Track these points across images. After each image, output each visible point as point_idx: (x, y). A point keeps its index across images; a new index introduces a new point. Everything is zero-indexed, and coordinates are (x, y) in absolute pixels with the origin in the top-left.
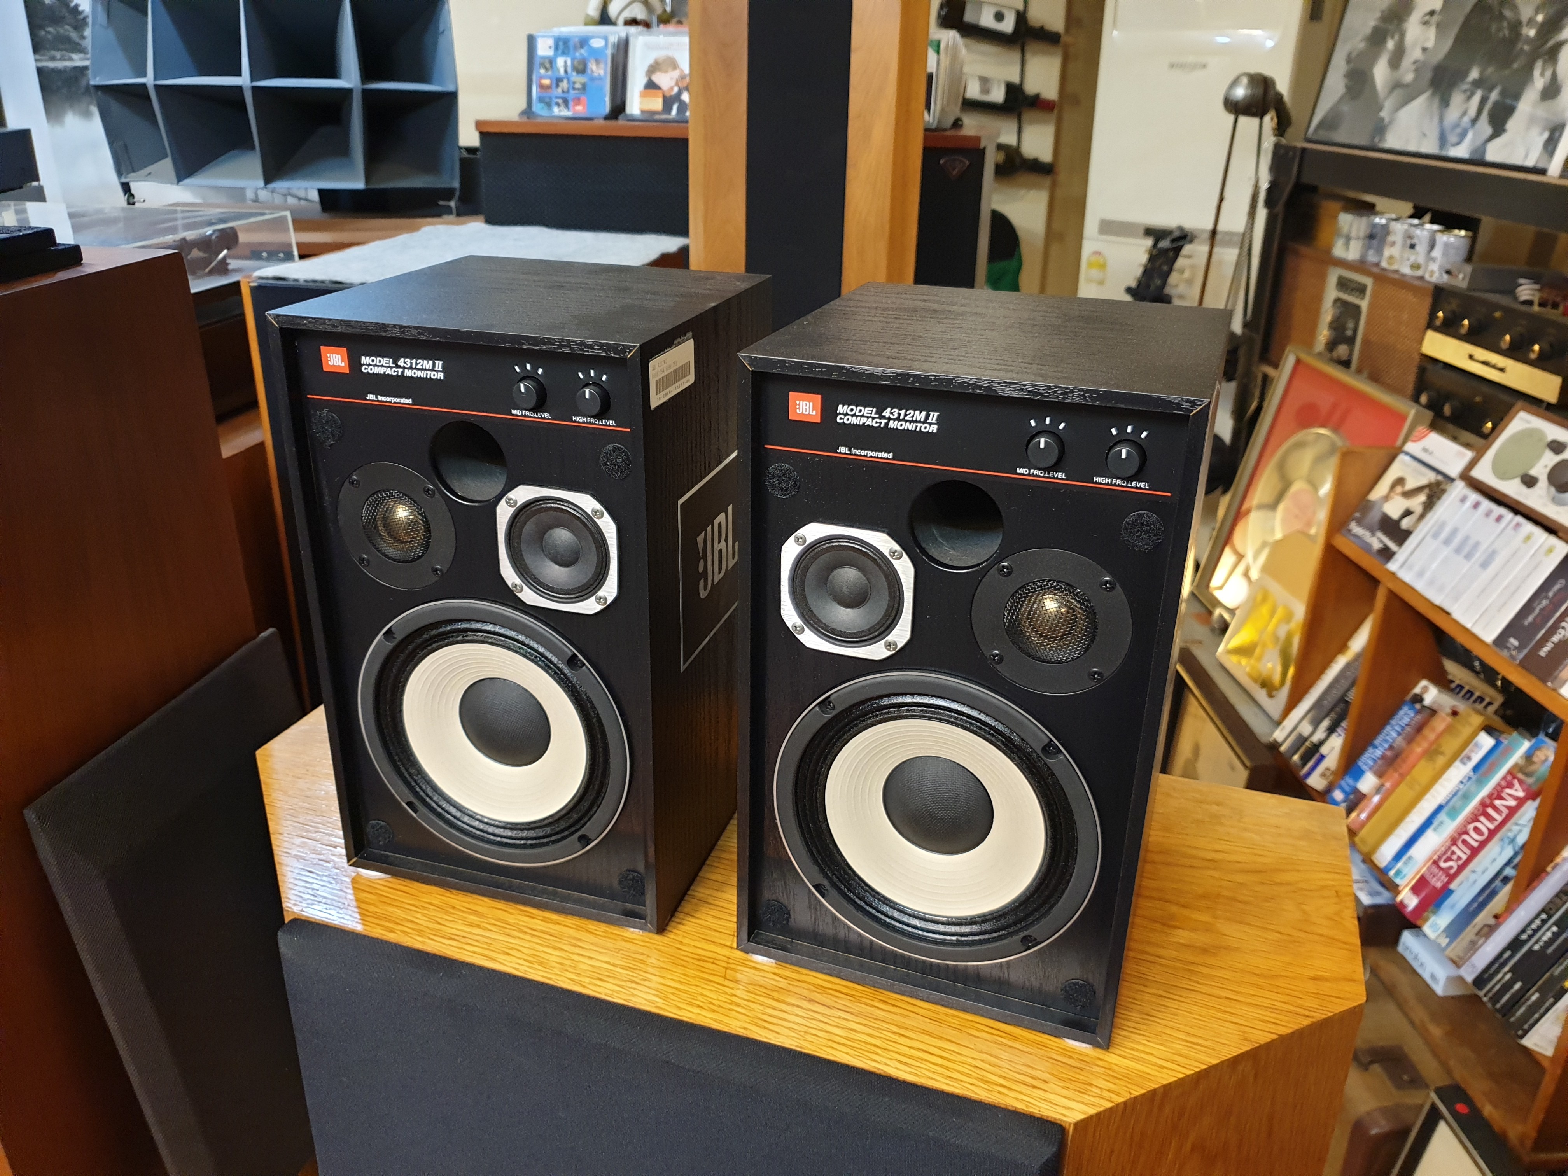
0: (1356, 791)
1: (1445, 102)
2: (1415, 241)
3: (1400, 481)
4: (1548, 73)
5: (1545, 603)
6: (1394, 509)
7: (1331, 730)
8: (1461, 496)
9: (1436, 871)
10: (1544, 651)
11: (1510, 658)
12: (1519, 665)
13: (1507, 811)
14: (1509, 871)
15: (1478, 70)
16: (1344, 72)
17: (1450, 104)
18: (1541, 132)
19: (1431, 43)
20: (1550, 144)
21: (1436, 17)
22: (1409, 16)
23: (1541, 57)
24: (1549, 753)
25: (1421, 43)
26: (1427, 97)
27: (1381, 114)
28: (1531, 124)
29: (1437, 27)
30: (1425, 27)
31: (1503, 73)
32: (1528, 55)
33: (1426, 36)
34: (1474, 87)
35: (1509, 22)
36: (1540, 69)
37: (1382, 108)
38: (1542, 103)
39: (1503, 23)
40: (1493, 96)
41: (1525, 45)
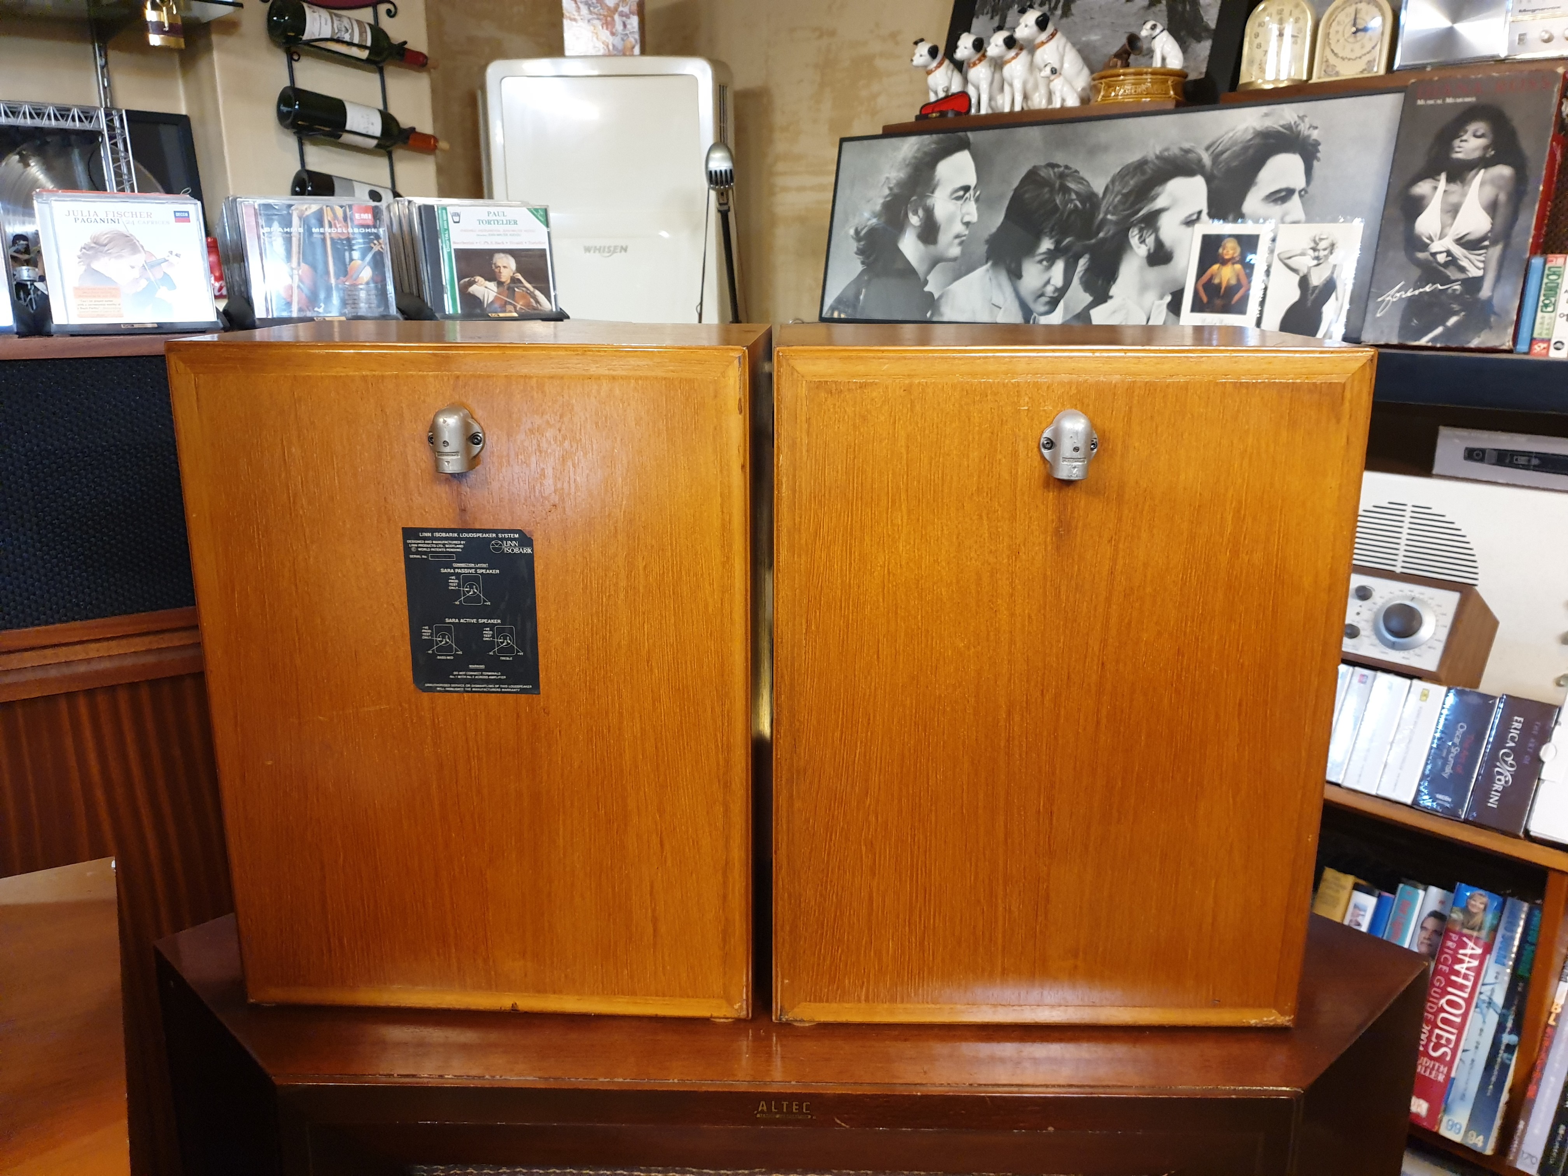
1: (1015, 274)
9: (1430, 1063)
10: (1493, 801)
11: (1450, 815)
12: (1466, 821)
13: (1473, 974)
14: (1508, 1038)
15: (1052, 241)
16: (855, 249)
17: (1024, 273)
18: (1162, 297)
19: (973, 217)
20: (1175, 307)
21: (971, 192)
22: (933, 192)
23: (1135, 225)
24: (1485, 900)
25: (959, 218)
26: (988, 270)
27: (927, 289)
28: (1144, 288)
29: (977, 200)
30: (960, 202)
31: (1087, 242)
32: (1116, 223)
33: (964, 211)
34: (1051, 257)
35: (1077, 193)
36: (1137, 237)
37: (926, 282)
38: (1151, 268)
39: (1070, 194)
40: (1083, 263)
41: (1108, 215)
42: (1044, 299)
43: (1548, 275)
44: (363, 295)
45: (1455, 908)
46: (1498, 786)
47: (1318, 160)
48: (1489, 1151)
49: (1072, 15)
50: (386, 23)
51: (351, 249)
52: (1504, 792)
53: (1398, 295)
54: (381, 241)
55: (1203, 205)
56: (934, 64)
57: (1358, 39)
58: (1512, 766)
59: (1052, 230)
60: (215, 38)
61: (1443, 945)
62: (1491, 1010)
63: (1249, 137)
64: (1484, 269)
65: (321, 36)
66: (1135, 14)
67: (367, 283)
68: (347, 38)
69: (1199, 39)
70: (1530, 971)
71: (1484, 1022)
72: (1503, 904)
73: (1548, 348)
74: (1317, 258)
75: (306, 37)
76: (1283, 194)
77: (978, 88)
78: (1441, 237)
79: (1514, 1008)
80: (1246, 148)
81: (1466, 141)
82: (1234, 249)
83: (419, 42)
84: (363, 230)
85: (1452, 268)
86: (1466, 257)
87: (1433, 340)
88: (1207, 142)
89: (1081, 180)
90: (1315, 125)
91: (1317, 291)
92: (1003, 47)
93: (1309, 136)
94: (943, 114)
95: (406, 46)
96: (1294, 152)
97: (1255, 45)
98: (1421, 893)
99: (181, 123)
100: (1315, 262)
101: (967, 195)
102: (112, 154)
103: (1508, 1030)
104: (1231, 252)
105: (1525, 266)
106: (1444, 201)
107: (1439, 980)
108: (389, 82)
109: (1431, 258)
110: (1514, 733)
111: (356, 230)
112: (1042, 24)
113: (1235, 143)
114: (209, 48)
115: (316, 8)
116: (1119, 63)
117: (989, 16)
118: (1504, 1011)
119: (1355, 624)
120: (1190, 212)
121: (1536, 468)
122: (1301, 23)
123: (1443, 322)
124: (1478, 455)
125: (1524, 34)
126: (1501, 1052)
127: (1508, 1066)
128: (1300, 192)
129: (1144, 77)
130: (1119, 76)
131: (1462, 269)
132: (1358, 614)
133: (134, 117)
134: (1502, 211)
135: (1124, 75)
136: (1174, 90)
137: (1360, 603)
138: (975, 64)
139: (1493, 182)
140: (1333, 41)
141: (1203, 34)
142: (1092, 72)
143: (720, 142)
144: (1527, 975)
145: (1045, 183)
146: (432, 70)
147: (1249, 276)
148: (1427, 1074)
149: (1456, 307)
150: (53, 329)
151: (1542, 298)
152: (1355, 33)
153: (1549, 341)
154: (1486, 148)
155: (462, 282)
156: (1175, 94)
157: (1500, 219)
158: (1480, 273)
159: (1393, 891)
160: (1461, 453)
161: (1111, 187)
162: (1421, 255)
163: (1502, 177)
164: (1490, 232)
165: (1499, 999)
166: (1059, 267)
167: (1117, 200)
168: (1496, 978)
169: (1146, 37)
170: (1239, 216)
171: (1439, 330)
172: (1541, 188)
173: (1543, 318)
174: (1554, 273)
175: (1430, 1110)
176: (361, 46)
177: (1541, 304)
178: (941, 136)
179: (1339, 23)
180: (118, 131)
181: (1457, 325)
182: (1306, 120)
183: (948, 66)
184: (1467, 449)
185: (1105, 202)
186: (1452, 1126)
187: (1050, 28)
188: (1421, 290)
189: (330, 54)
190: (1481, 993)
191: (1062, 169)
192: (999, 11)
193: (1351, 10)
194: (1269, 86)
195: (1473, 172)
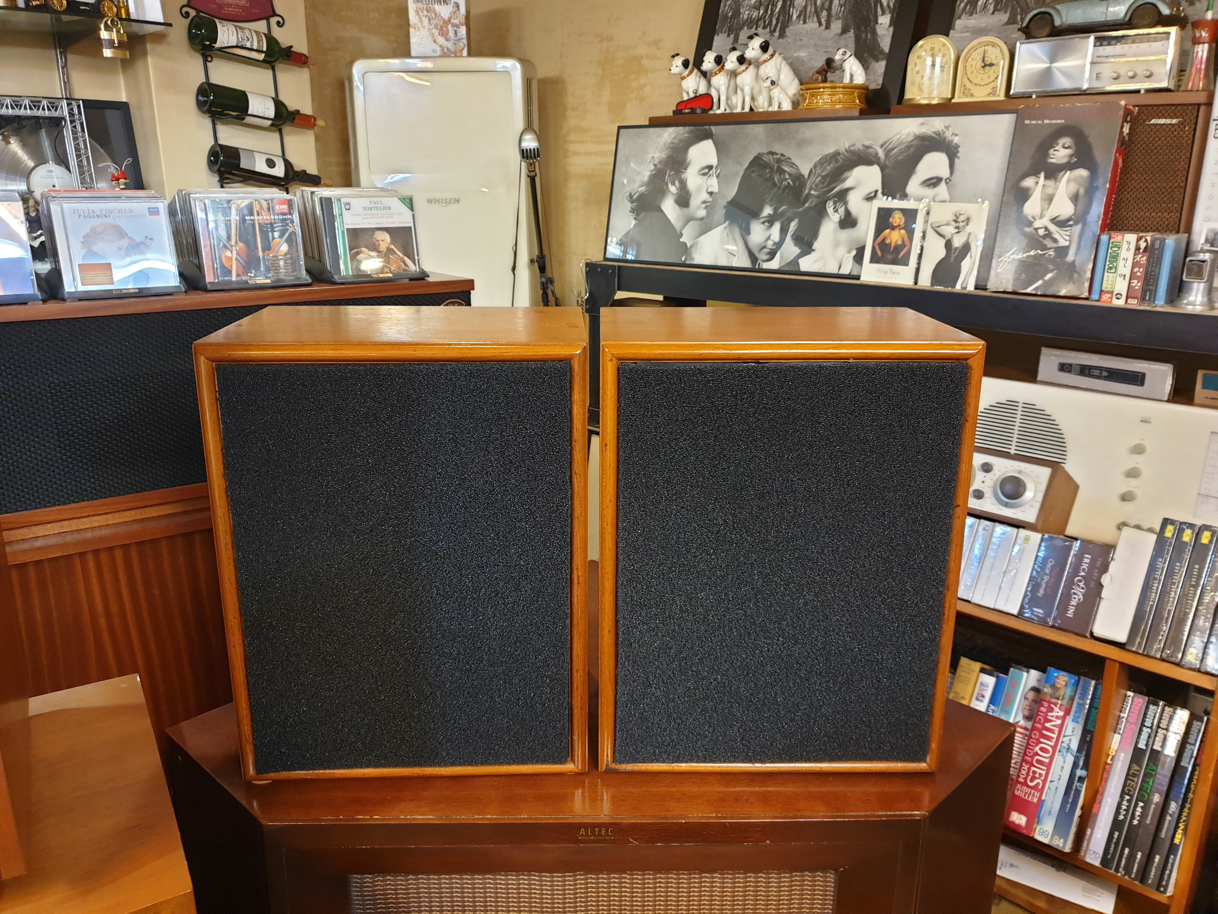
1: (746, 231)
4: (842, 210)
9: (1028, 790)
10: (1070, 613)
11: (1043, 622)
12: (1053, 627)
13: (1057, 729)
14: (1080, 773)
15: (772, 208)
16: (629, 209)
17: (752, 231)
18: (849, 252)
19: (715, 189)
20: (859, 258)
21: (714, 170)
22: (686, 169)
23: (831, 199)
24: (1066, 679)
25: (705, 189)
26: (726, 228)
27: (682, 240)
28: (837, 245)
29: (718, 177)
30: (706, 177)
31: (796, 210)
32: (818, 197)
33: (708, 184)
34: (771, 220)
35: (790, 175)
36: (833, 207)
37: (681, 235)
38: (842, 231)
39: (785, 175)
41: (812, 190)
42: (766, 250)
43: (1112, 247)
44: (282, 263)
45: (1047, 685)
46: (1074, 602)
47: (959, 158)
48: (1067, 849)
49: (787, 36)
50: (277, 32)
51: (273, 231)
52: (1078, 607)
53: (1012, 257)
54: (295, 224)
55: (878, 186)
56: (687, 72)
57: (986, 71)
58: (1083, 588)
59: (771, 201)
60: (149, 46)
61: (1039, 711)
62: (1069, 754)
63: (911, 139)
64: (1070, 241)
65: (229, 45)
66: (832, 38)
67: (285, 255)
68: (248, 45)
69: (877, 60)
70: (1094, 727)
71: (1064, 762)
72: (1079, 680)
73: (1111, 298)
74: (957, 228)
75: (218, 45)
76: (934, 181)
77: (718, 91)
78: (1041, 217)
79: (1084, 752)
80: (908, 147)
81: (1057, 150)
82: (900, 219)
83: (301, 46)
84: (281, 217)
85: (1048, 239)
86: (1058, 232)
87: (1036, 289)
88: (882, 141)
89: (793, 165)
90: (956, 133)
91: (957, 251)
92: (737, 63)
93: (952, 141)
94: (693, 111)
95: (292, 49)
96: (942, 151)
97: (915, 71)
98: (1025, 674)
99: (123, 108)
100: (956, 230)
101: (711, 172)
102: (73, 134)
103: (1080, 767)
104: (898, 221)
105: (1096, 241)
106: (1043, 192)
107: (1035, 734)
108: (279, 75)
109: (1034, 232)
110: (1085, 566)
111: (276, 217)
112: (764, 48)
113: (901, 143)
114: (144, 54)
115: (224, 22)
116: (820, 78)
117: (726, 34)
118: (1078, 754)
119: (981, 489)
120: (870, 191)
121: (1106, 378)
122: (947, 56)
123: (1042, 277)
124: (1067, 368)
125: (1100, 73)
126: (1076, 782)
127: (1080, 792)
128: (946, 180)
129: (838, 90)
130: (820, 88)
131: (1055, 241)
132: (983, 482)
133: (89, 105)
134: (1081, 201)
135: (824, 88)
136: (859, 99)
137: (985, 474)
138: (716, 74)
139: (1075, 180)
140: (969, 72)
141: (880, 56)
142: (801, 84)
143: (529, 127)
144: (1093, 729)
145: (767, 165)
146: (311, 66)
147: (911, 239)
148: (1026, 798)
149: (1051, 267)
150: (66, 296)
151: (1108, 263)
152: (984, 67)
153: (1112, 292)
154: (1071, 156)
155: (352, 252)
156: (860, 102)
157: (1080, 206)
158: (1067, 244)
159: (1006, 673)
160: (1056, 366)
161: (813, 170)
162: (1027, 229)
163: (1081, 177)
164: (1073, 215)
165: (1075, 746)
166: (777, 227)
167: (817, 180)
168: (1073, 732)
169: (839, 60)
170: (904, 196)
171: (1040, 282)
172: (1108, 186)
173: (1108, 277)
174: (1116, 246)
175: (1028, 822)
176: (259, 51)
177: (1107, 267)
178: (692, 128)
179: (973, 59)
180: (77, 117)
181: (1051, 279)
182: (950, 129)
183: (696, 74)
184: (1060, 364)
185: (809, 181)
186: (1043, 833)
187: (770, 51)
188: (1028, 254)
189: (235, 57)
190: (1062, 742)
191: (779, 156)
192: (734, 31)
193: (981, 50)
194: (925, 102)
195: (1063, 173)
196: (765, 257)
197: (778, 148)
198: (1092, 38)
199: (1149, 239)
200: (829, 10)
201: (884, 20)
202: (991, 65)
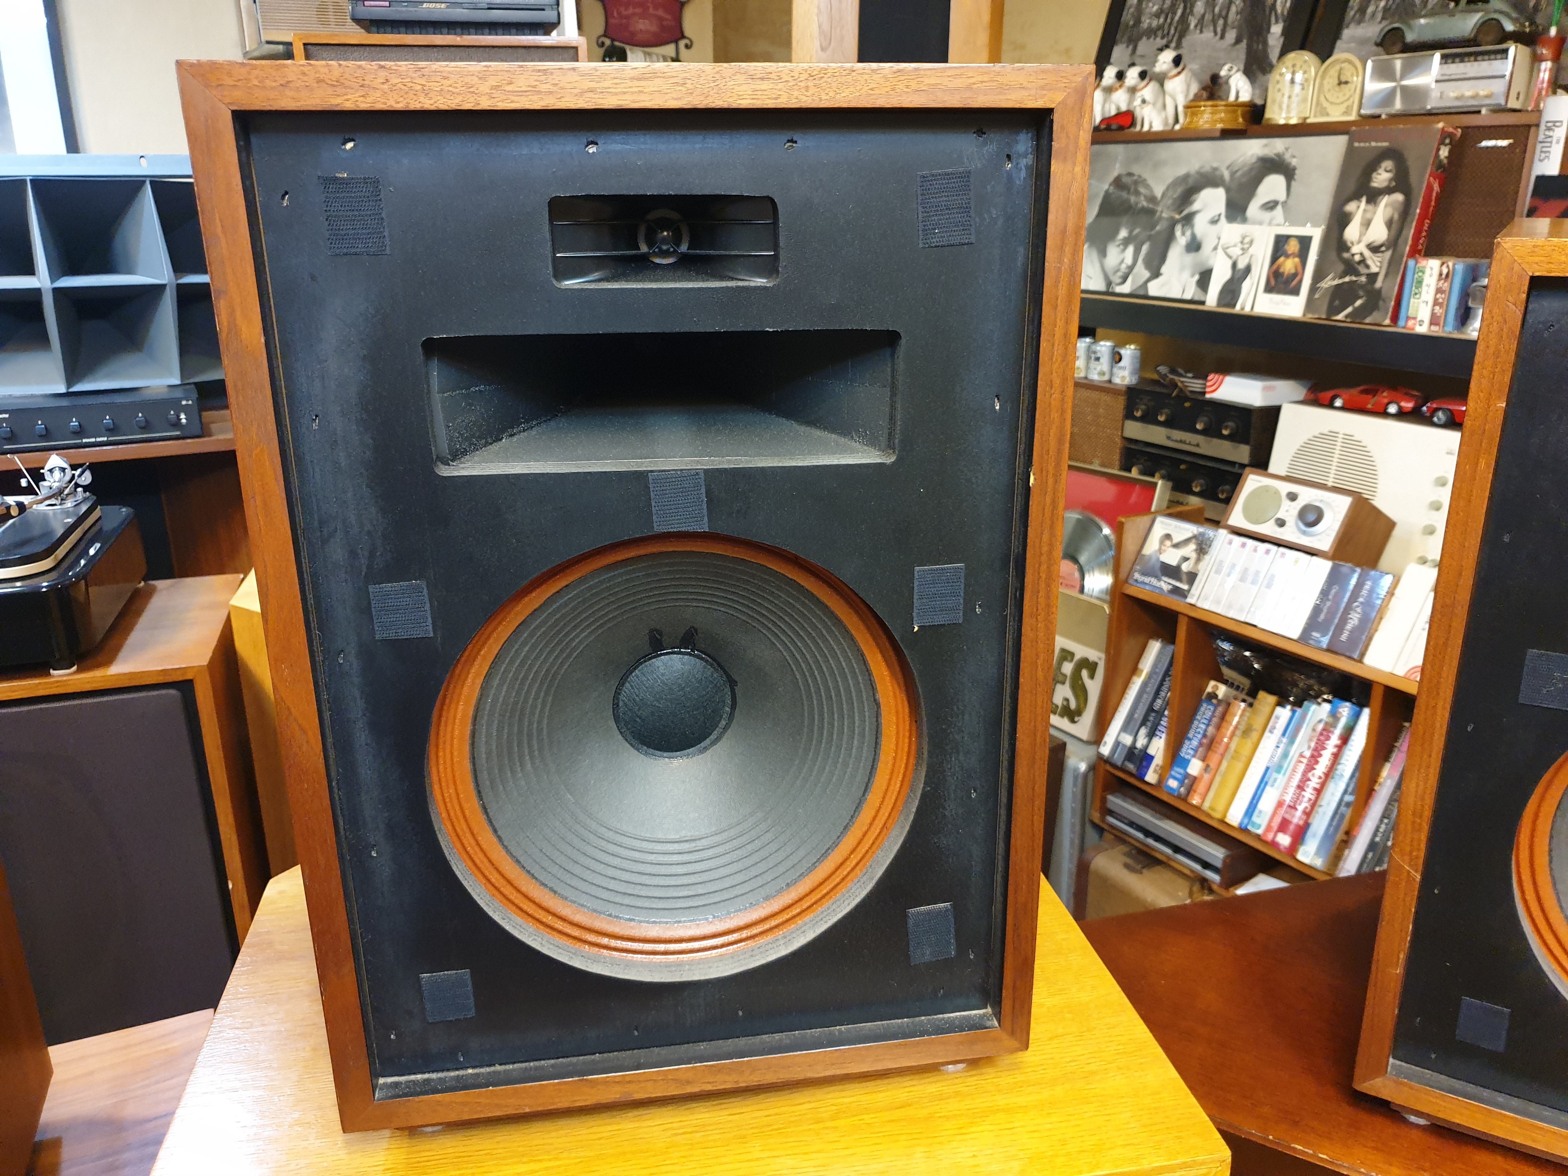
0: (1187, 776)
1: (1103, 254)
2: (1099, 355)
3: (1168, 537)
4: (1188, 233)
5: (1328, 604)
6: (1171, 557)
7: (1151, 735)
8: (1227, 541)
9: (1296, 813)
15: (1126, 231)
17: (1108, 254)
18: (1193, 276)
20: (1201, 283)
23: (1179, 222)
28: (1182, 269)
31: (1149, 233)
34: (1126, 242)
35: (1145, 197)
36: (1181, 230)
38: (1188, 254)
39: (1140, 197)
40: (1145, 248)
41: (1165, 213)
42: (1120, 274)
43: (1418, 273)
48: (1324, 869)
50: (684, 54)
53: (1329, 283)
55: (1223, 211)
57: (1342, 89)
59: (1128, 222)
63: (1254, 161)
64: (1380, 267)
66: (1223, 50)
73: (1414, 325)
74: (1243, 248)
76: (1272, 204)
78: (1358, 242)
80: (1251, 169)
81: (1380, 174)
85: (1362, 265)
86: (1371, 258)
87: (1347, 315)
88: (1228, 163)
89: (1148, 186)
91: (1240, 273)
92: (1138, 79)
93: (1290, 163)
96: (1281, 174)
97: (1276, 90)
100: (1242, 251)
105: (1404, 265)
106: (1363, 217)
109: (1351, 257)
112: (1176, 61)
113: (1244, 165)
116: (1204, 95)
120: (1213, 216)
122: (1308, 73)
123: (1352, 304)
125: (1443, 92)
128: (1282, 203)
129: (1221, 108)
130: (1201, 107)
131: (1368, 267)
134: (1395, 226)
135: (1207, 106)
136: (1242, 118)
139: (1392, 204)
140: (1326, 90)
145: (1126, 187)
149: (1361, 293)
151: (1414, 288)
152: (1339, 85)
153: (1415, 319)
154: (1391, 180)
157: (1394, 231)
158: (1377, 270)
161: (1166, 193)
162: (1346, 255)
163: (1397, 201)
164: (1387, 240)
166: (1130, 250)
167: (1170, 201)
169: (1224, 76)
170: (1244, 219)
171: (1349, 310)
173: (1413, 302)
174: (1422, 271)
177: (1413, 292)
179: (1330, 77)
181: (1361, 306)
185: (1162, 203)
187: (1181, 66)
188: (1343, 280)
191: (1136, 178)
192: (1133, 42)
193: (1337, 67)
194: (1282, 122)
195: (1381, 197)
196: (1119, 281)
197: (1136, 170)
198: (1437, 56)
199: (1450, 264)
200: (1226, 18)
201: (1277, 29)
202: (1346, 83)
